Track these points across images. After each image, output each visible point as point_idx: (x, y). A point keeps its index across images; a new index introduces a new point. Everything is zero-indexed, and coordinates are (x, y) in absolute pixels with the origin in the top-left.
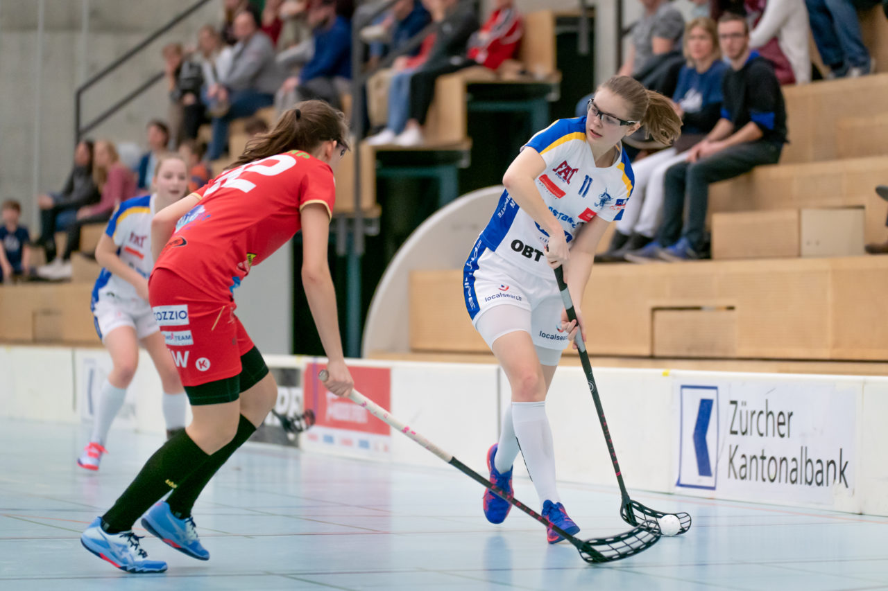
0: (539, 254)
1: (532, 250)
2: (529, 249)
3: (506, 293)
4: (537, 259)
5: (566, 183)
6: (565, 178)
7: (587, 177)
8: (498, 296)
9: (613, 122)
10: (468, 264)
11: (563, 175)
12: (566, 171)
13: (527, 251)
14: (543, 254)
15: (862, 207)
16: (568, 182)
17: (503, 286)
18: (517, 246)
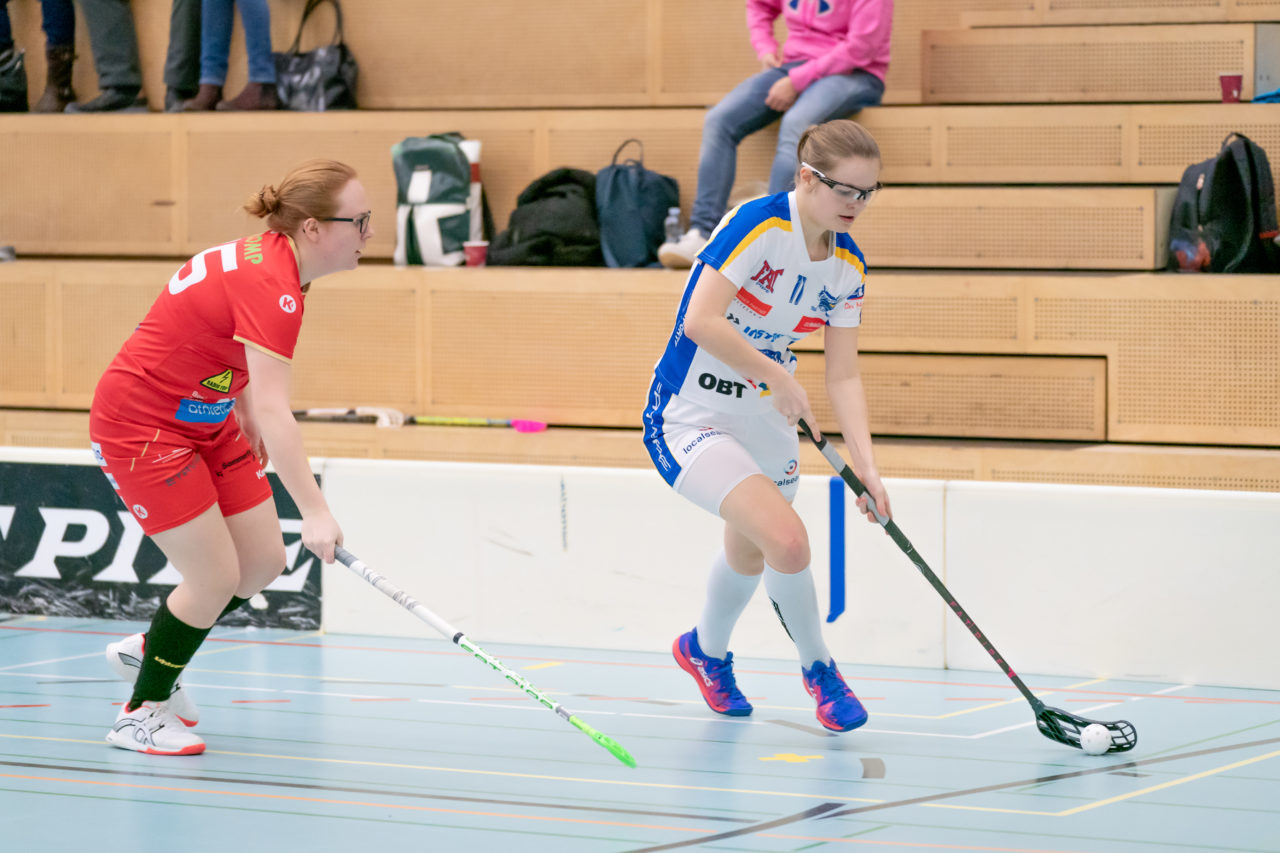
0: (740, 387)
1: (730, 384)
2: (726, 384)
4: (739, 395)
7: (800, 277)
10: (648, 415)
11: (766, 283)
12: (768, 275)
13: (724, 387)
18: (708, 381)
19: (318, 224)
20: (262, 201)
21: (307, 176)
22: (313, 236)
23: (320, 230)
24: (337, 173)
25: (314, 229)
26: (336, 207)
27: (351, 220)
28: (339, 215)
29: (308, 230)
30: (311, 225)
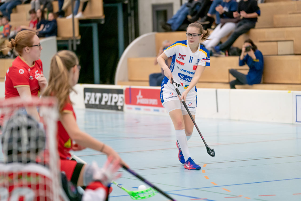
3: (172, 96)
5: (183, 60)
6: (182, 59)
7: (191, 57)
8: (169, 98)
9: (196, 36)
14: (180, 85)
15: (292, 41)
16: (184, 60)
17: (171, 94)
19: (29, 48)
20: (12, 44)
21: (24, 35)
22: (28, 51)
23: (29, 50)
24: (31, 34)
25: (28, 50)
26: (33, 43)
27: (37, 45)
28: (34, 45)
29: (26, 50)
30: (27, 49)
